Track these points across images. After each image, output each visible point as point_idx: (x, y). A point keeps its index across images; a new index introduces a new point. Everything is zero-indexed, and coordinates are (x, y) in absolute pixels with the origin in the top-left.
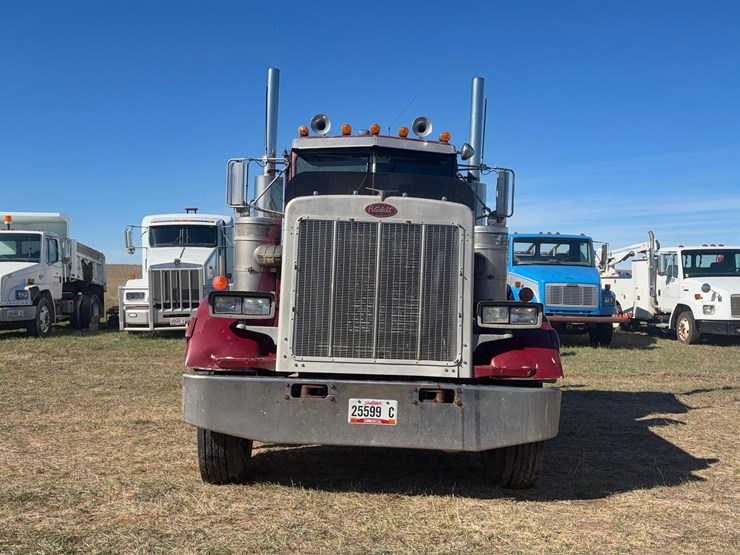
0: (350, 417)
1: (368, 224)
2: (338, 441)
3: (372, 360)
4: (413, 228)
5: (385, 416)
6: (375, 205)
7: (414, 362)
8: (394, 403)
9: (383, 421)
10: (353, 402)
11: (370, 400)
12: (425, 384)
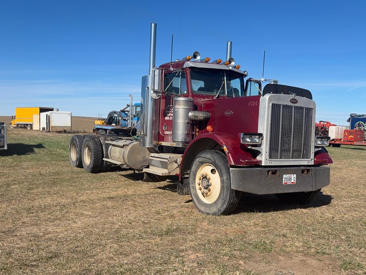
0: (283, 182)
1: (290, 106)
2: (280, 192)
3: (290, 160)
4: (302, 108)
5: (293, 181)
6: (293, 99)
7: (300, 159)
8: (295, 175)
9: (292, 183)
10: (284, 176)
11: (289, 175)
12: (303, 168)
